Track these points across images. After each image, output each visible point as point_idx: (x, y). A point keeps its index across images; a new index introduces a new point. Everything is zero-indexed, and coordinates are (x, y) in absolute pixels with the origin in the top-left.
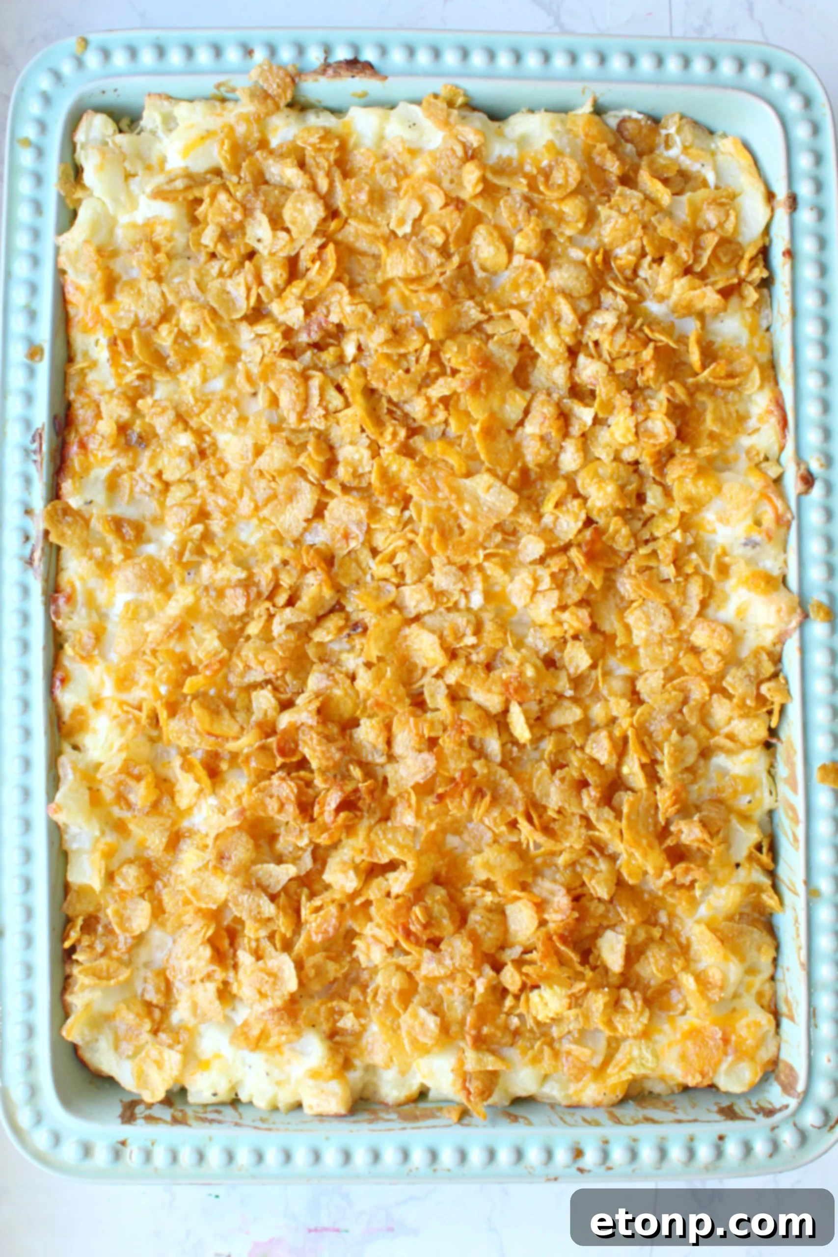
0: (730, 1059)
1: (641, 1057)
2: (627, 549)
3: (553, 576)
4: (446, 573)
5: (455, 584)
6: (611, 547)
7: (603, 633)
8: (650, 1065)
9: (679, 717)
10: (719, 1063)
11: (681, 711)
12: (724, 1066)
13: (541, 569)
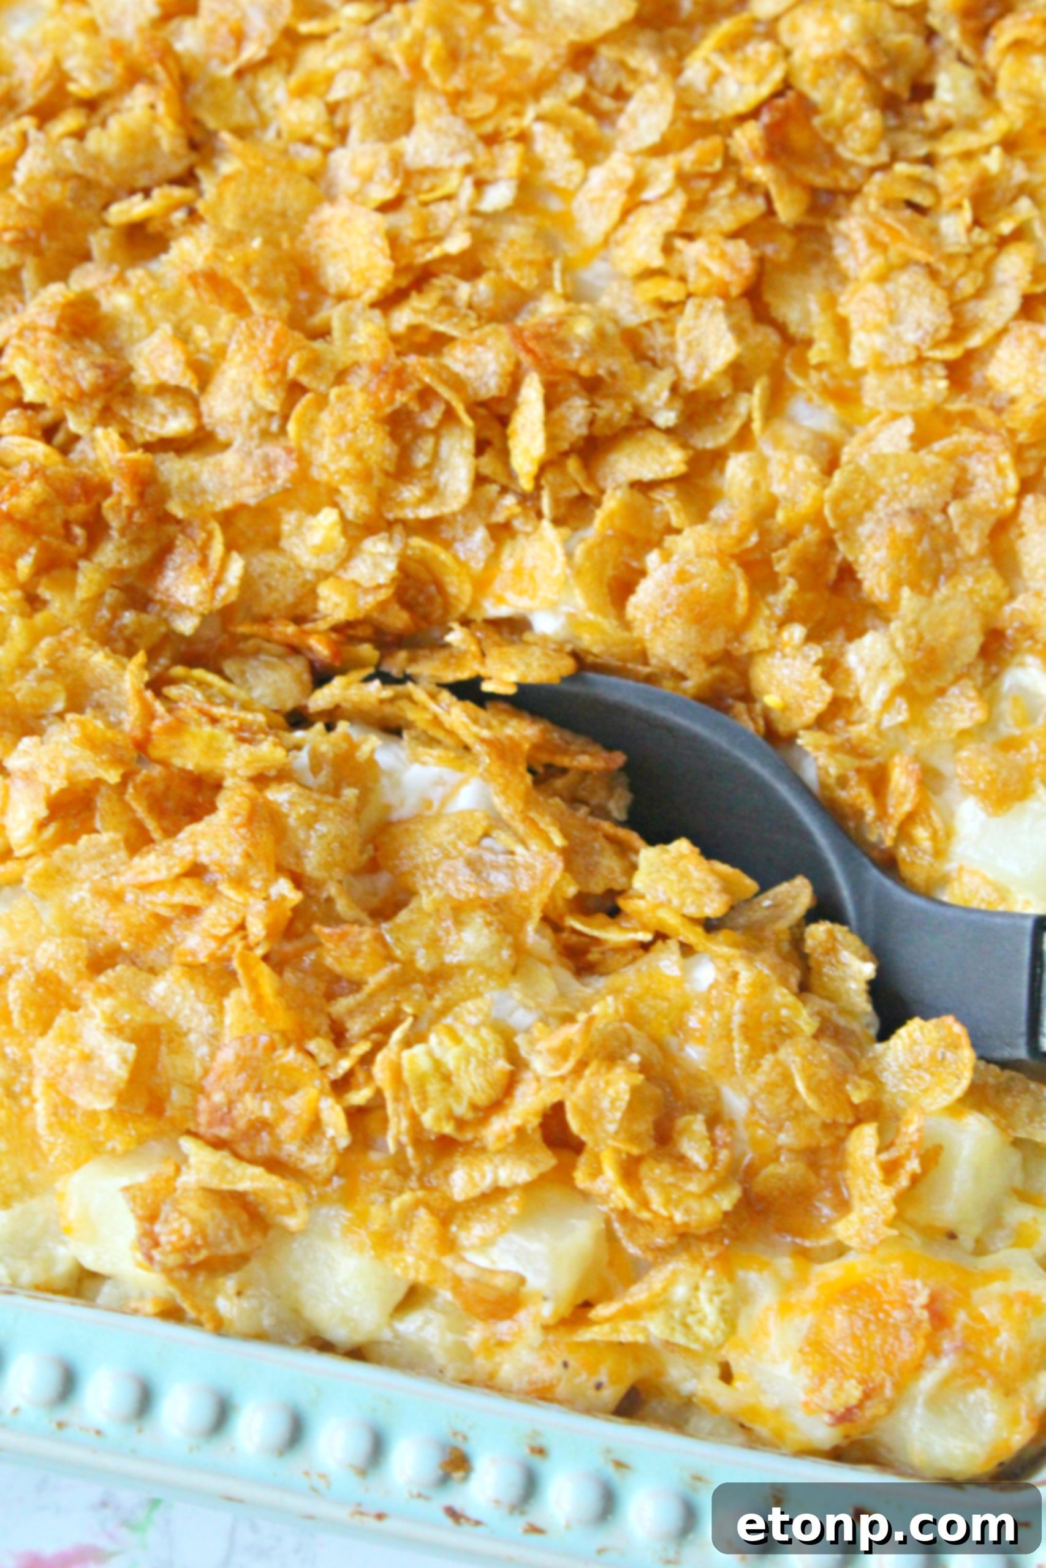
0: (945, 1364)
1: (690, 1307)
2: (867, 161)
3: (683, 179)
4: (439, 130)
5: (453, 153)
6: (830, 148)
7: (781, 329)
8: (705, 1333)
9: (938, 519)
10: (918, 1368)
11: (944, 511)
12: (928, 1381)
13: (655, 164)
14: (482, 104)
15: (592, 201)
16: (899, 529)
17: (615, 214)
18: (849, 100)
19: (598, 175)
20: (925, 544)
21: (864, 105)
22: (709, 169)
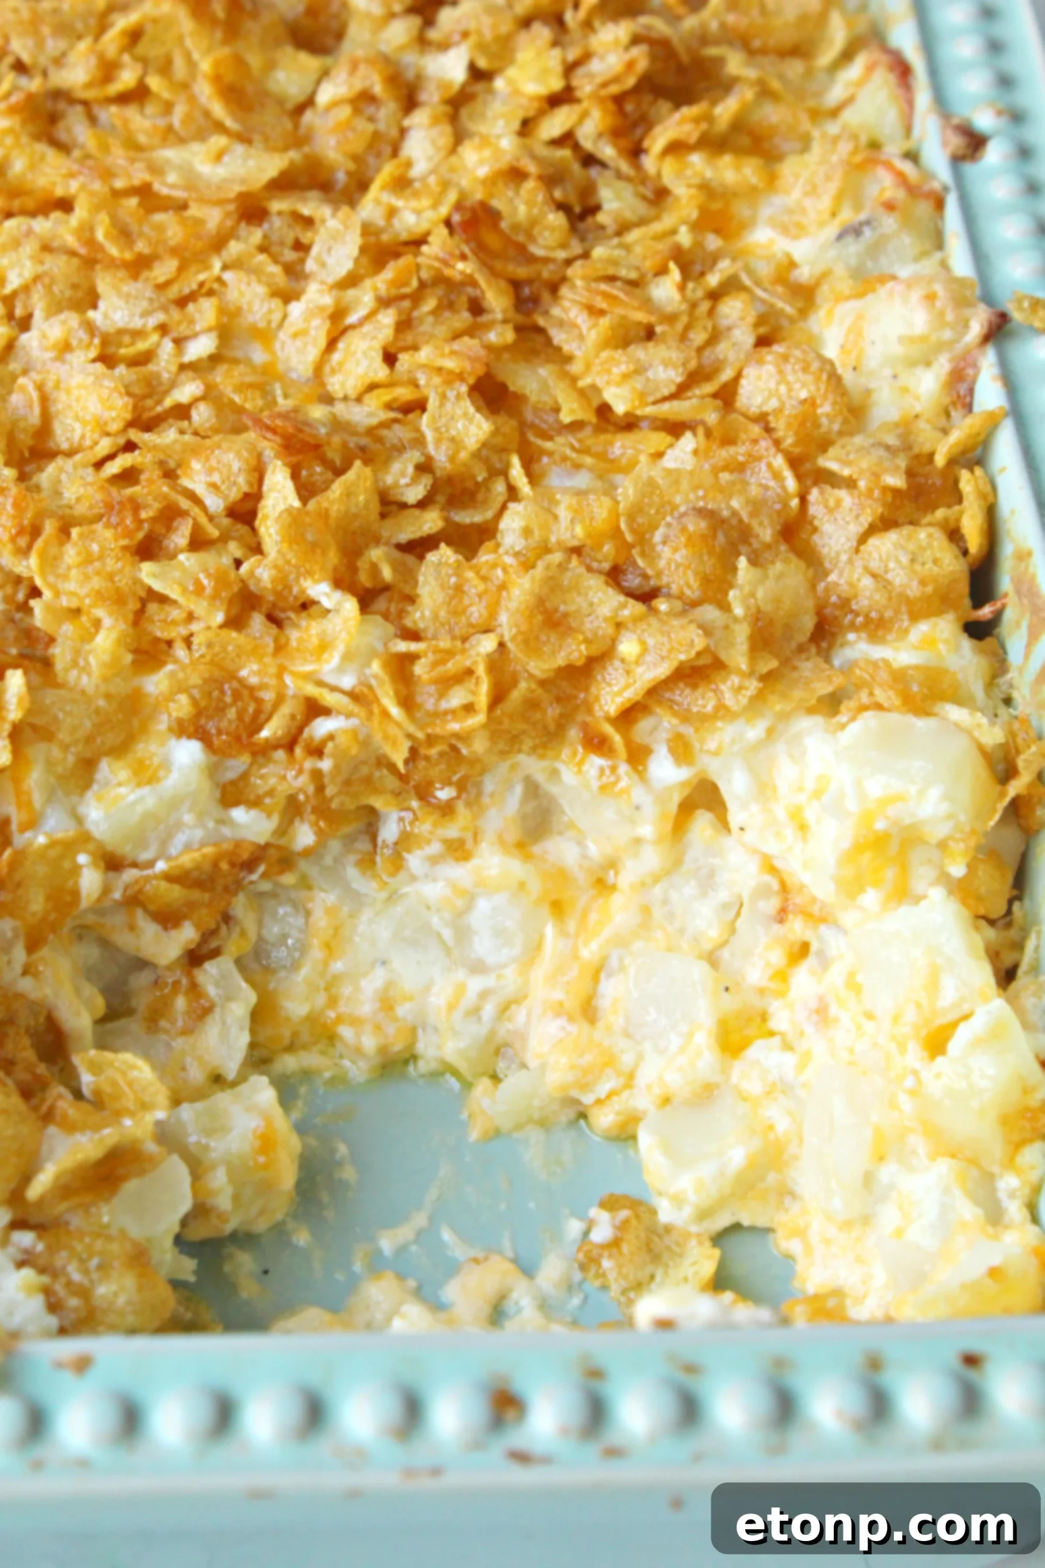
2: (561, 255)
3: (384, 300)
4: (128, 295)
5: (146, 314)
6: (523, 248)
13: (351, 293)
14: (165, 269)
15: (295, 336)
16: (691, 528)
17: (322, 342)
18: (530, 204)
19: (296, 309)
20: (721, 538)
21: (546, 209)
22: (406, 290)
